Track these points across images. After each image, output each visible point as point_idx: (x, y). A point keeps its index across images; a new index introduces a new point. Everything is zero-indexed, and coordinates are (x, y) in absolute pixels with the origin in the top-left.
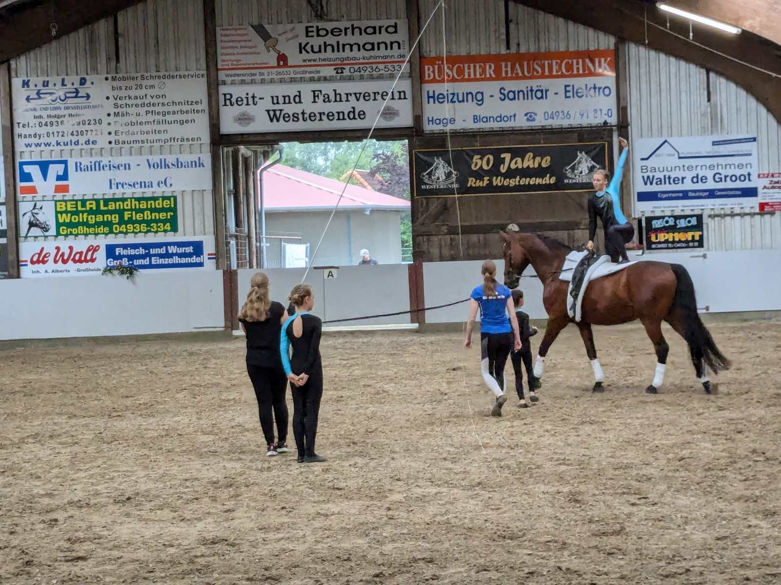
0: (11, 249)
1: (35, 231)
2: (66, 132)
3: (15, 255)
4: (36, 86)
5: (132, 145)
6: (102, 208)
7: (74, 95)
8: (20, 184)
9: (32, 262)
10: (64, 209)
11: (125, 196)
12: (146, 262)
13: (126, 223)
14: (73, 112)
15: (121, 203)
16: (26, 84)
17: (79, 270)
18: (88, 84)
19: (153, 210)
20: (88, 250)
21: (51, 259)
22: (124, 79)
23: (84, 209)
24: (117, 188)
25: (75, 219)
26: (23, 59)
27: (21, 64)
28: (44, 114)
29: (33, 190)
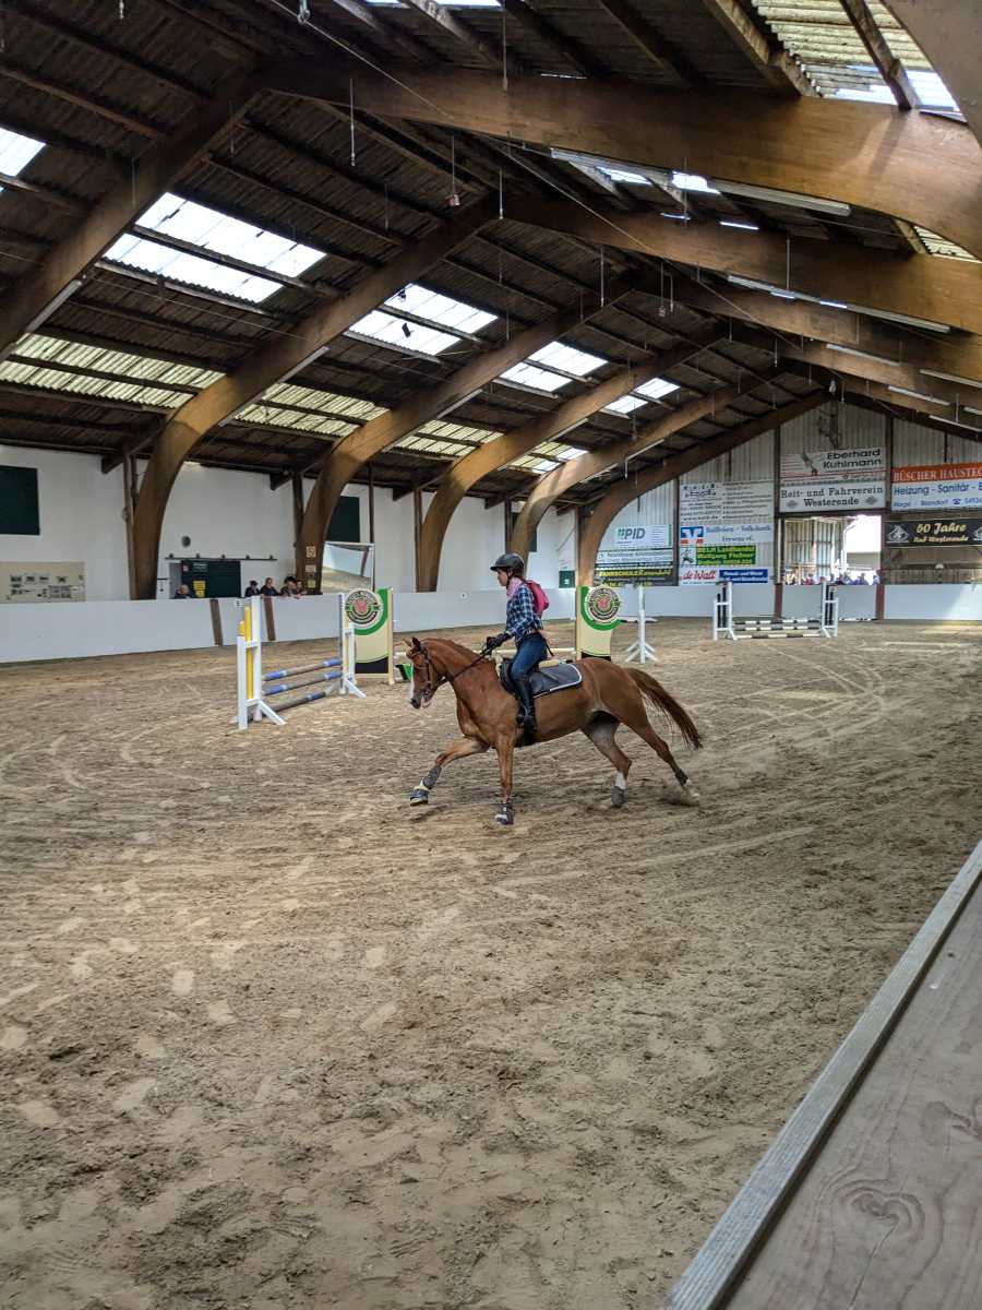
0: (675, 572)
1: (686, 562)
2: (703, 512)
3: (676, 575)
4: (690, 489)
5: (735, 518)
6: (719, 551)
7: (708, 493)
8: (681, 539)
9: (685, 578)
10: (700, 551)
11: (731, 545)
12: (738, 579)
13: (730, 559)
14: (707, 502)
15: (728, 549)
17: (706, 583)
18: (715, 487)
19: (743, 552)
20: (711, 573)
21: (693, 577)
22: (733, 484)
23: (710, 551)
24: (726, 541)
25: (706, 557)
26: (685, 475)
27: (684, 478)
28: (694, 503)
29: (686, 542)
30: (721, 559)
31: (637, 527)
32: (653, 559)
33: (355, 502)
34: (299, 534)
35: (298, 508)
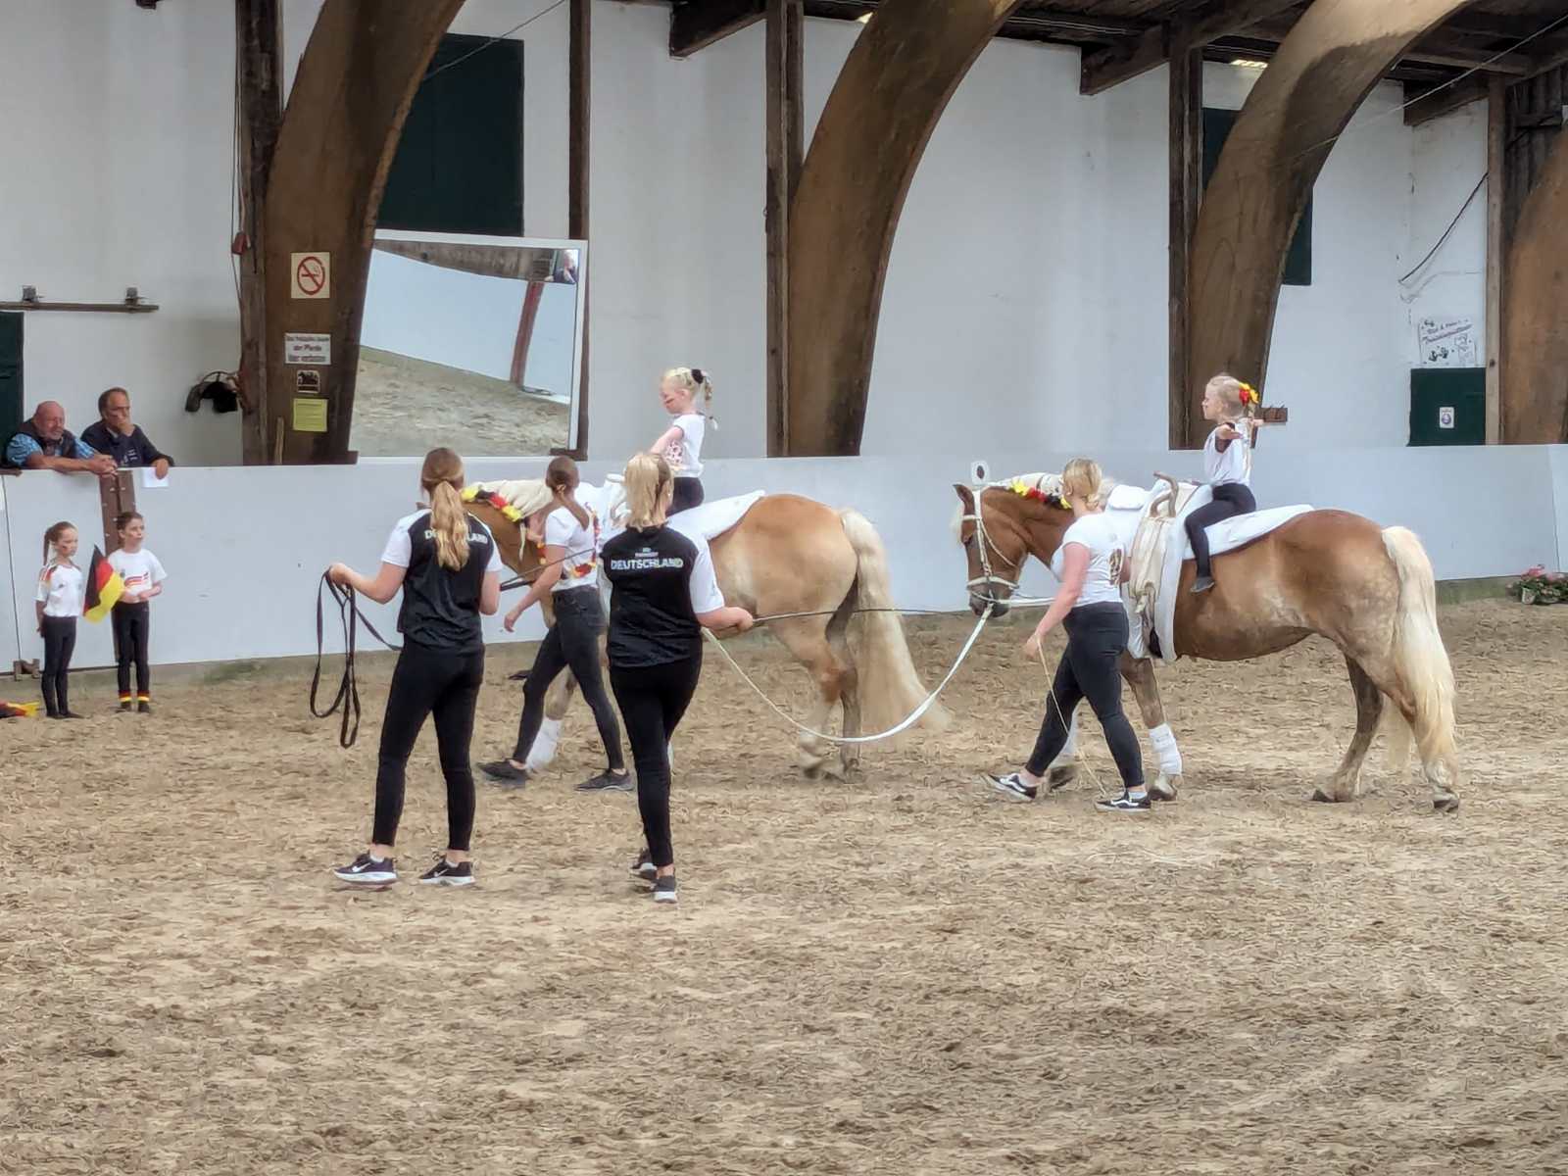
34: (259, 200)
35: (255, 87)
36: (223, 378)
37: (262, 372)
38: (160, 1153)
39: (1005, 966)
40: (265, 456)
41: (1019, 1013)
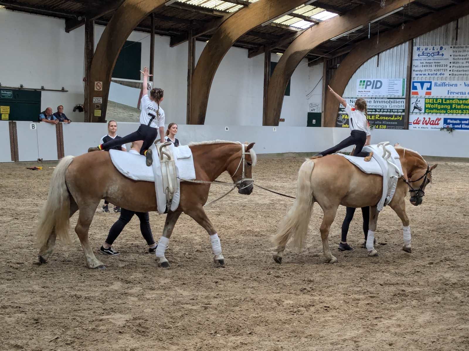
0: (406, 118)
1: (416, 111)
2: (432, 70)
3: (407, 120)
4: (422, 50)
5: (459, 76)
6: (444, 102)
7: (437, 54)
8: (412, 91)
9: (414, 123)
10: (428, 102)
11: (454, 98)
12: (460, 126)
13: (453, 109)
14: (436, 61)
15: (452, 101)
16: (418, 49)
17: (432, 128)
18: (443, 49)
19: (465, 104)
20: (436, 120)
21: (421, 122)
22: (458, 47)
23: (436, 102)
24: (451, 94)
25: (432, 106)
26: (418, 38)
27: (417, 40)
28: (424, 62)
29: (417, 93)
30: (446, 109)
31: (376, 80)
32: (388, 106)
33: (137, 46)
34: (89, 71)
35: (89, 49)
36: (81, 105)
37: (89, 104)
38: (65, 254)
39: (229, 222)
40: (88, 121)
41: (231, 231)
